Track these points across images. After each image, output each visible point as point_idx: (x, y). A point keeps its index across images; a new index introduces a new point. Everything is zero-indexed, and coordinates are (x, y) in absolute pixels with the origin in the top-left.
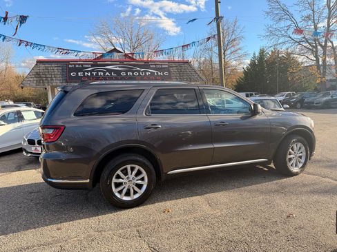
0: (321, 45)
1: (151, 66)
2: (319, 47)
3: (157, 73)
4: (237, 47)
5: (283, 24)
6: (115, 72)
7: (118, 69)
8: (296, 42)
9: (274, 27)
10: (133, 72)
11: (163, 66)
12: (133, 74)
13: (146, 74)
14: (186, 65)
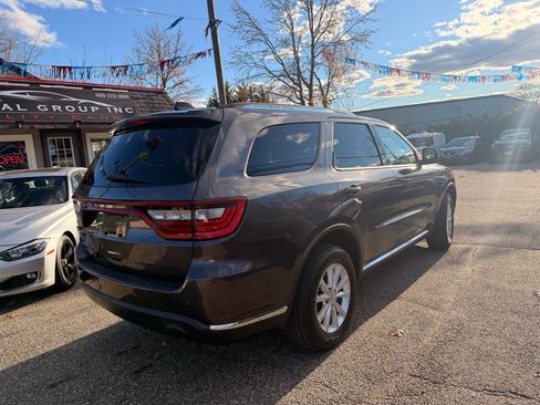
0: (305, 83)
1: (98, 95)
2: (303, 85)
3: (111, 108)
4: (182, 77)
5: (255, 47)
6: (24, 103)
7: (28, 97)
8: (274, 76)
9: (243, 50)
10: (63, 104)
11: (121, 96)
12: (63, 108)
13: (89, 110)
14: (160, 97)
